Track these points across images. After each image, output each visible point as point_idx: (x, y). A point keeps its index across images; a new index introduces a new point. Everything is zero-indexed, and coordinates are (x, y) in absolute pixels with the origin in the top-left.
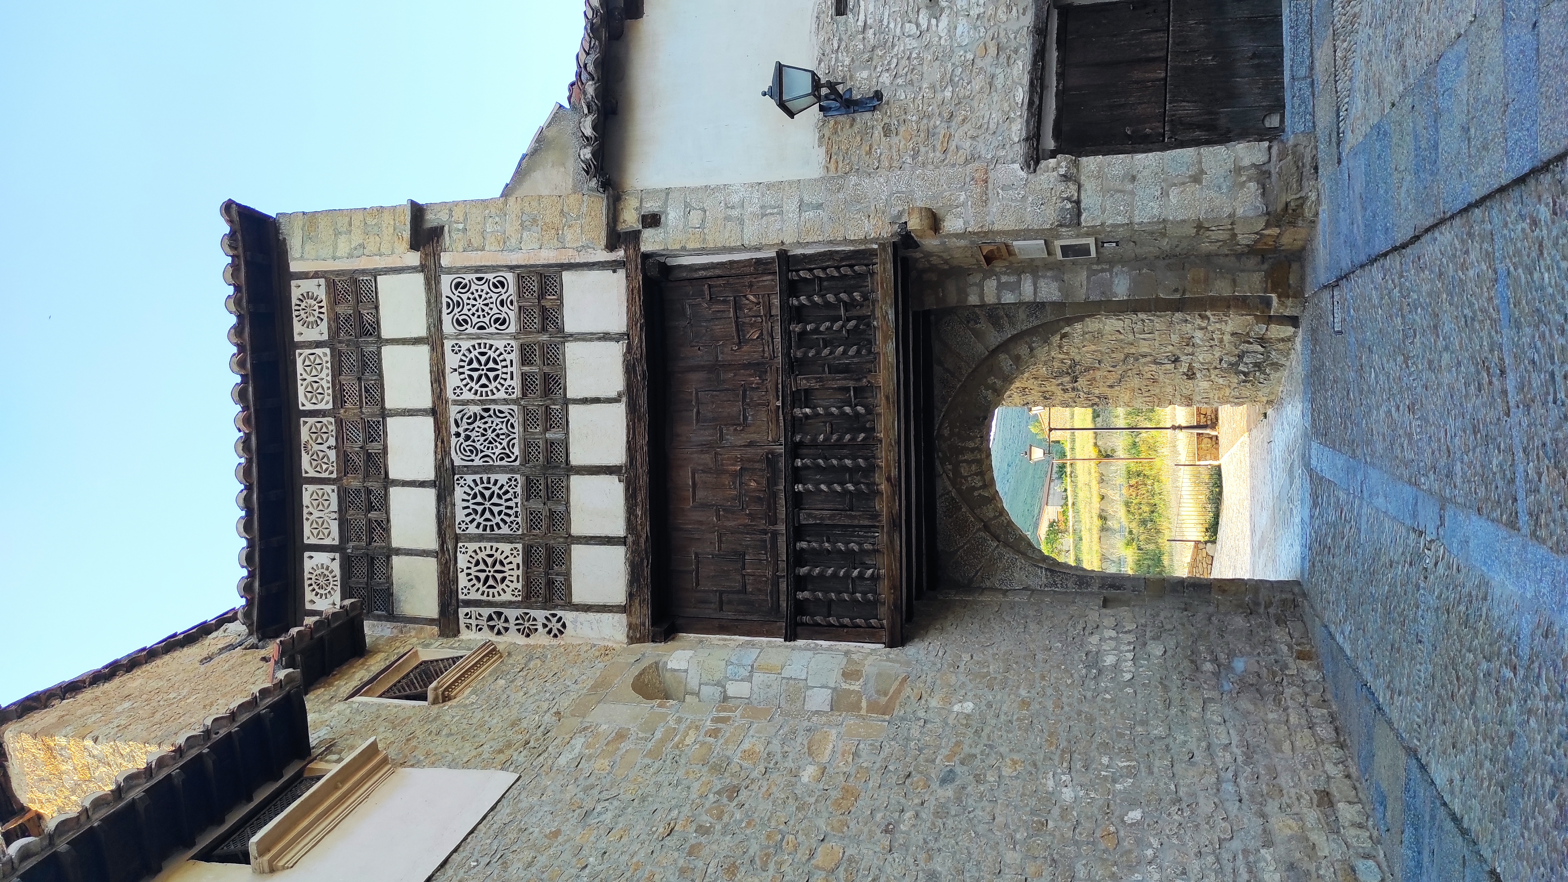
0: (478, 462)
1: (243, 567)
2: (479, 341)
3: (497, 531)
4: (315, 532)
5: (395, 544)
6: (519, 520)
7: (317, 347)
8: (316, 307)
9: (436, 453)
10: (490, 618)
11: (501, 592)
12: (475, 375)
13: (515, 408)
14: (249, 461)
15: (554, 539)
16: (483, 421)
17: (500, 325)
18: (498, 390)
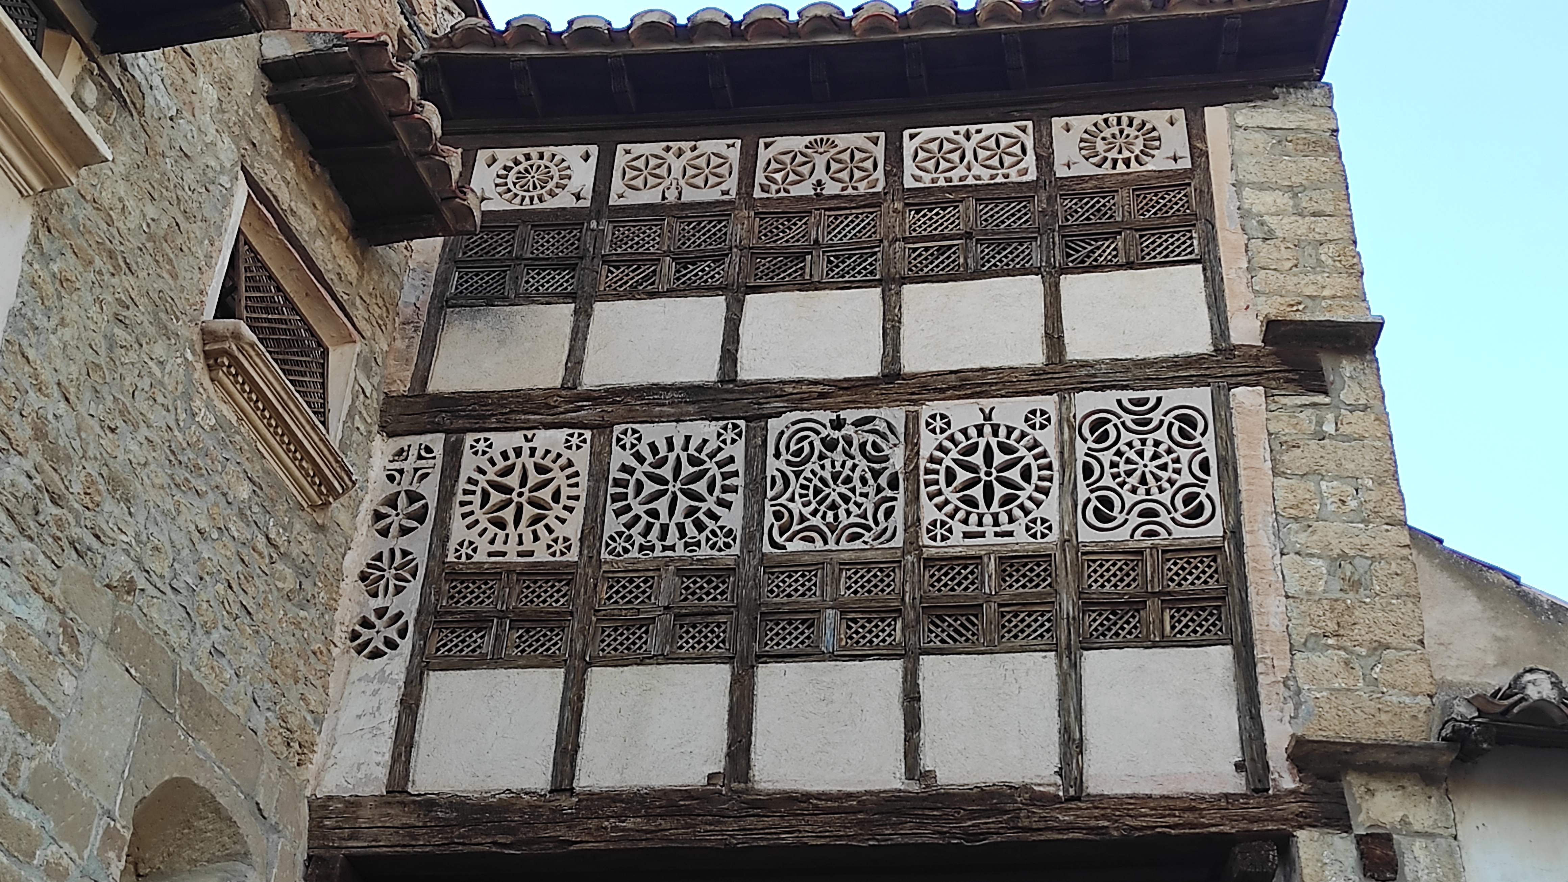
0: (773, 466)
1: (571, 23)
2: (1056, 466)
3: (610, 507)
4: (640, 163)
5: (600, 308)
6: (634, 554)
7: (1038, 157)
8: (1126, 154)
9: (799, 382)
10: (413, 497)
11: (470, 520)
12: (977, 458)
13: (898, 542)
14: (792, 30)
15: (582, 630)
16: (869, 475)
17: (1096, 509)
18: (940, 507)
